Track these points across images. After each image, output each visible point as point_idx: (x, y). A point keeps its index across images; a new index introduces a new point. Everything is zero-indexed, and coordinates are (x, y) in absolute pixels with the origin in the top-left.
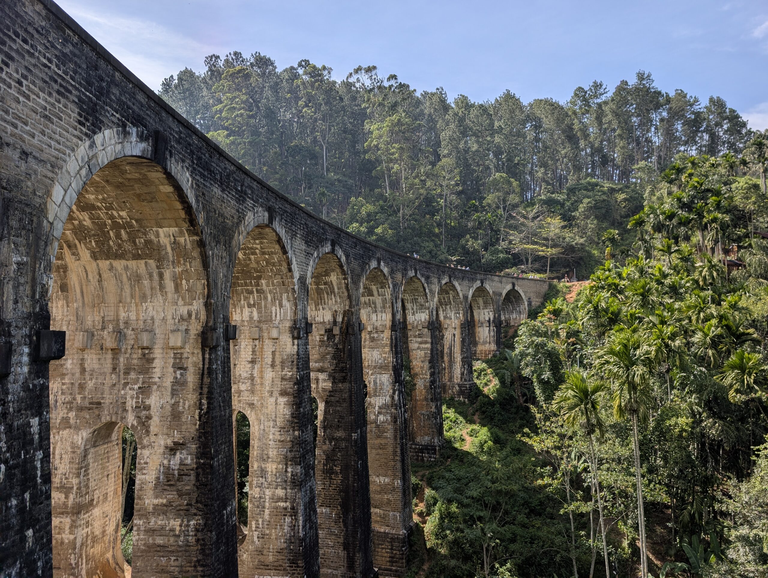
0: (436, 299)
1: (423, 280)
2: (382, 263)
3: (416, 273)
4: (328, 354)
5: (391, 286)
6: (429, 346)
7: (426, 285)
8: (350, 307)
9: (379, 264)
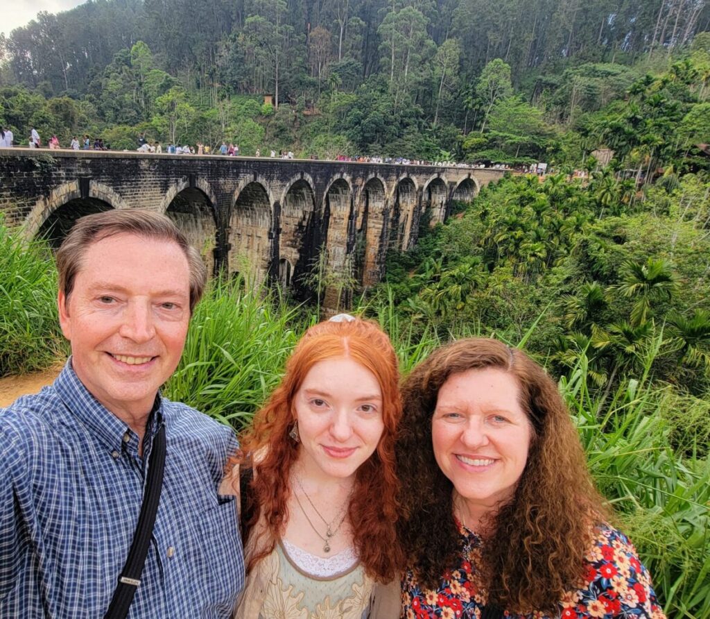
0: (392, 192)
1: (382, 179)
2: (345, 174)
3: (376, 175)
4: (299, 237)
5: (351, 189)
6: (381, 226)
7: (384, 183)
8: (315, 209)
9: (342, 175)
